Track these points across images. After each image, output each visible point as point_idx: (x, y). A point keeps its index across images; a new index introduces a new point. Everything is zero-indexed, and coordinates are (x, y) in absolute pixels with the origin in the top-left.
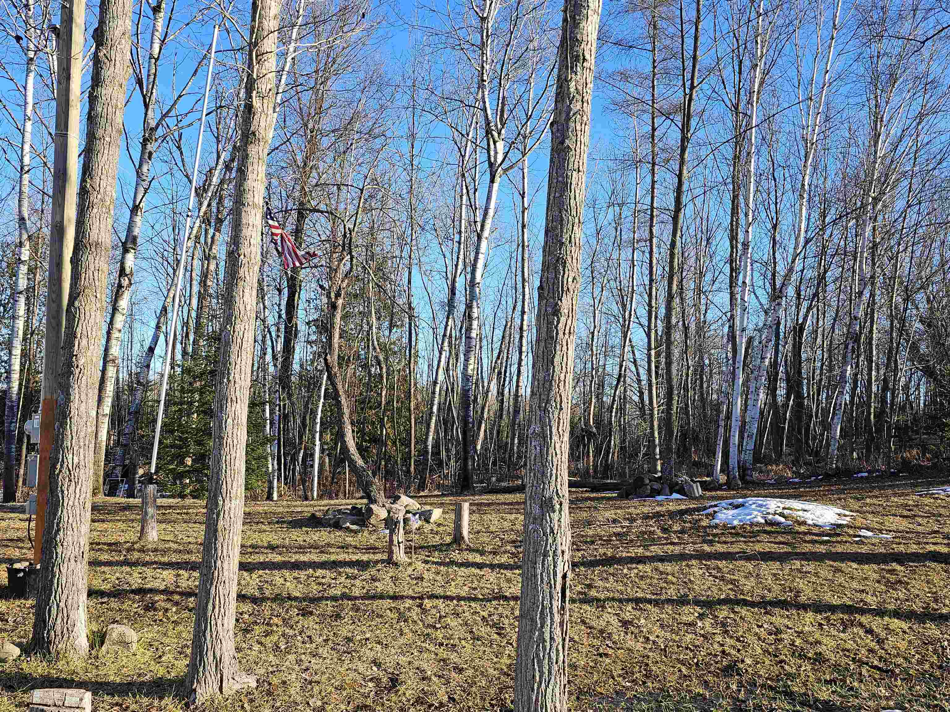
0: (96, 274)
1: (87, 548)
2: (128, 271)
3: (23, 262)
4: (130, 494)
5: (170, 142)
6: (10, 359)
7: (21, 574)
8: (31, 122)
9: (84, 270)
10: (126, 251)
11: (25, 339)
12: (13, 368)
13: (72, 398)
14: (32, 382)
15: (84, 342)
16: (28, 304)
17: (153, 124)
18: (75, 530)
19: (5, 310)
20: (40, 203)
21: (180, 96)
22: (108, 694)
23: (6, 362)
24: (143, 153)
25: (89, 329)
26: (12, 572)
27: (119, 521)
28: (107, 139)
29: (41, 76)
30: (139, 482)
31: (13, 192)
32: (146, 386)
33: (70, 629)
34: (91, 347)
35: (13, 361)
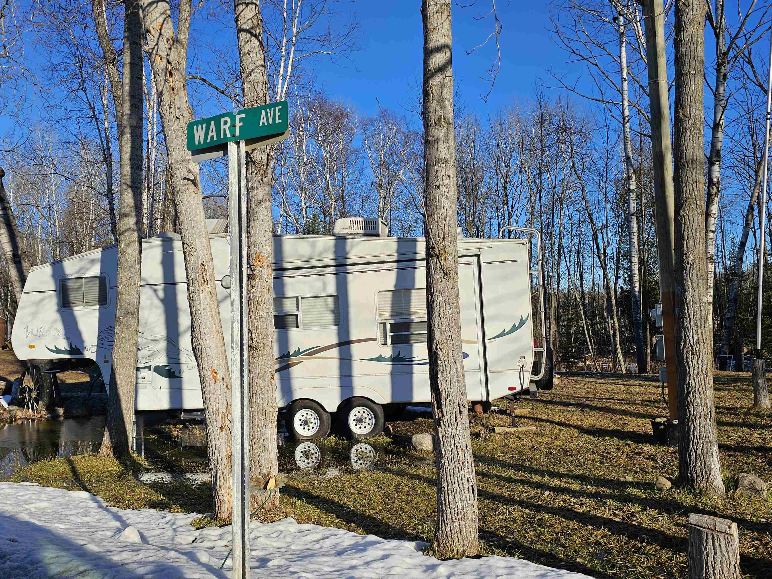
0: (694, 185)
1: (713, 409)
2: (715, 181)
3: (632, 191)
4: (739, 368)
5: (741, 61)
6: (630, 266)
7: (662, 427)
8: (627, 82)
9: (684, 185)
10: (711, 164)
11: (639, 250)
12: (634, 273)
13: (686, 288)
14: (648, 282)
15: (691, 243)
16: (638, 223)
17: (724, 49)
18: (702, 393)
19: (622, 230)
20: (638, 143)
21: (747, 16)
22: (748, 530)
23: (627, 269)
24: (718, 77)
25: (694, 231)
26: (655, 425)
27: (734, 390)
28: (693, 72)
29: (630, 44)
30: (745, 359)
31: (619, 140)
32: (741, 277)
33: (708, 472)
34: (697, 246)
35: (633, 267)
